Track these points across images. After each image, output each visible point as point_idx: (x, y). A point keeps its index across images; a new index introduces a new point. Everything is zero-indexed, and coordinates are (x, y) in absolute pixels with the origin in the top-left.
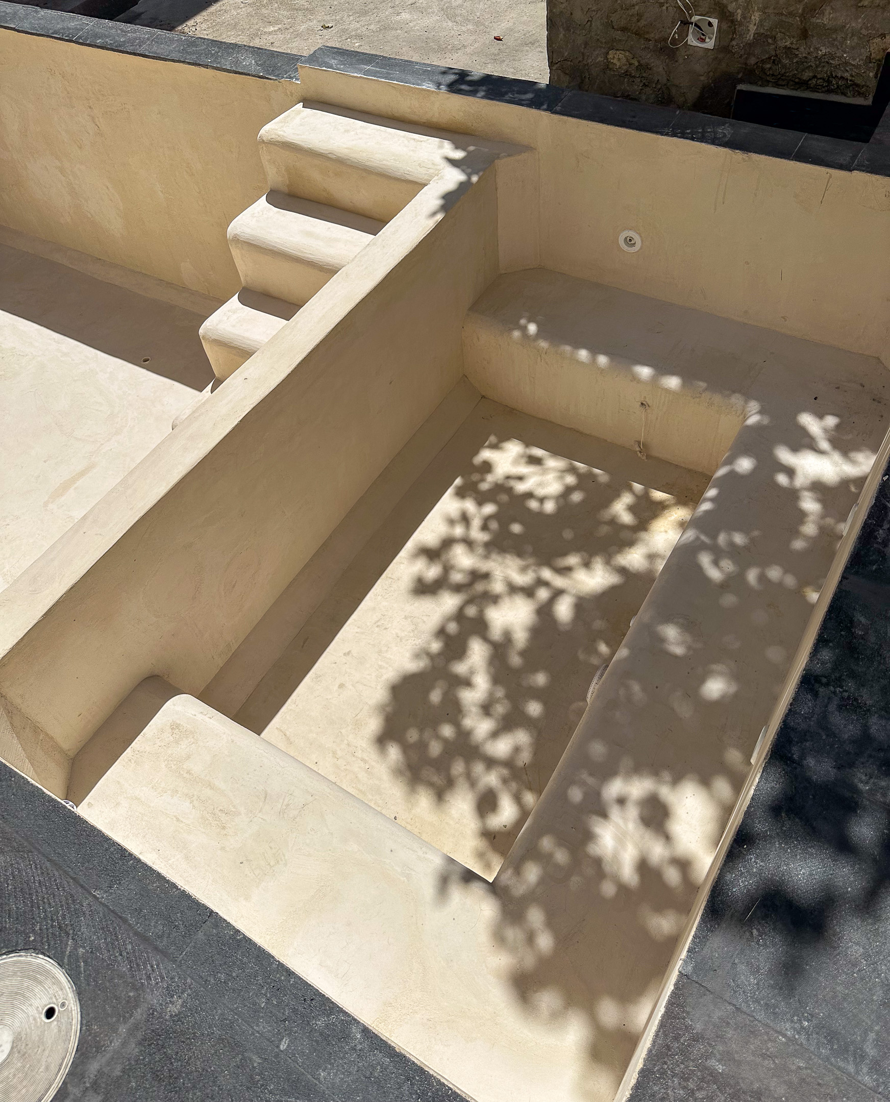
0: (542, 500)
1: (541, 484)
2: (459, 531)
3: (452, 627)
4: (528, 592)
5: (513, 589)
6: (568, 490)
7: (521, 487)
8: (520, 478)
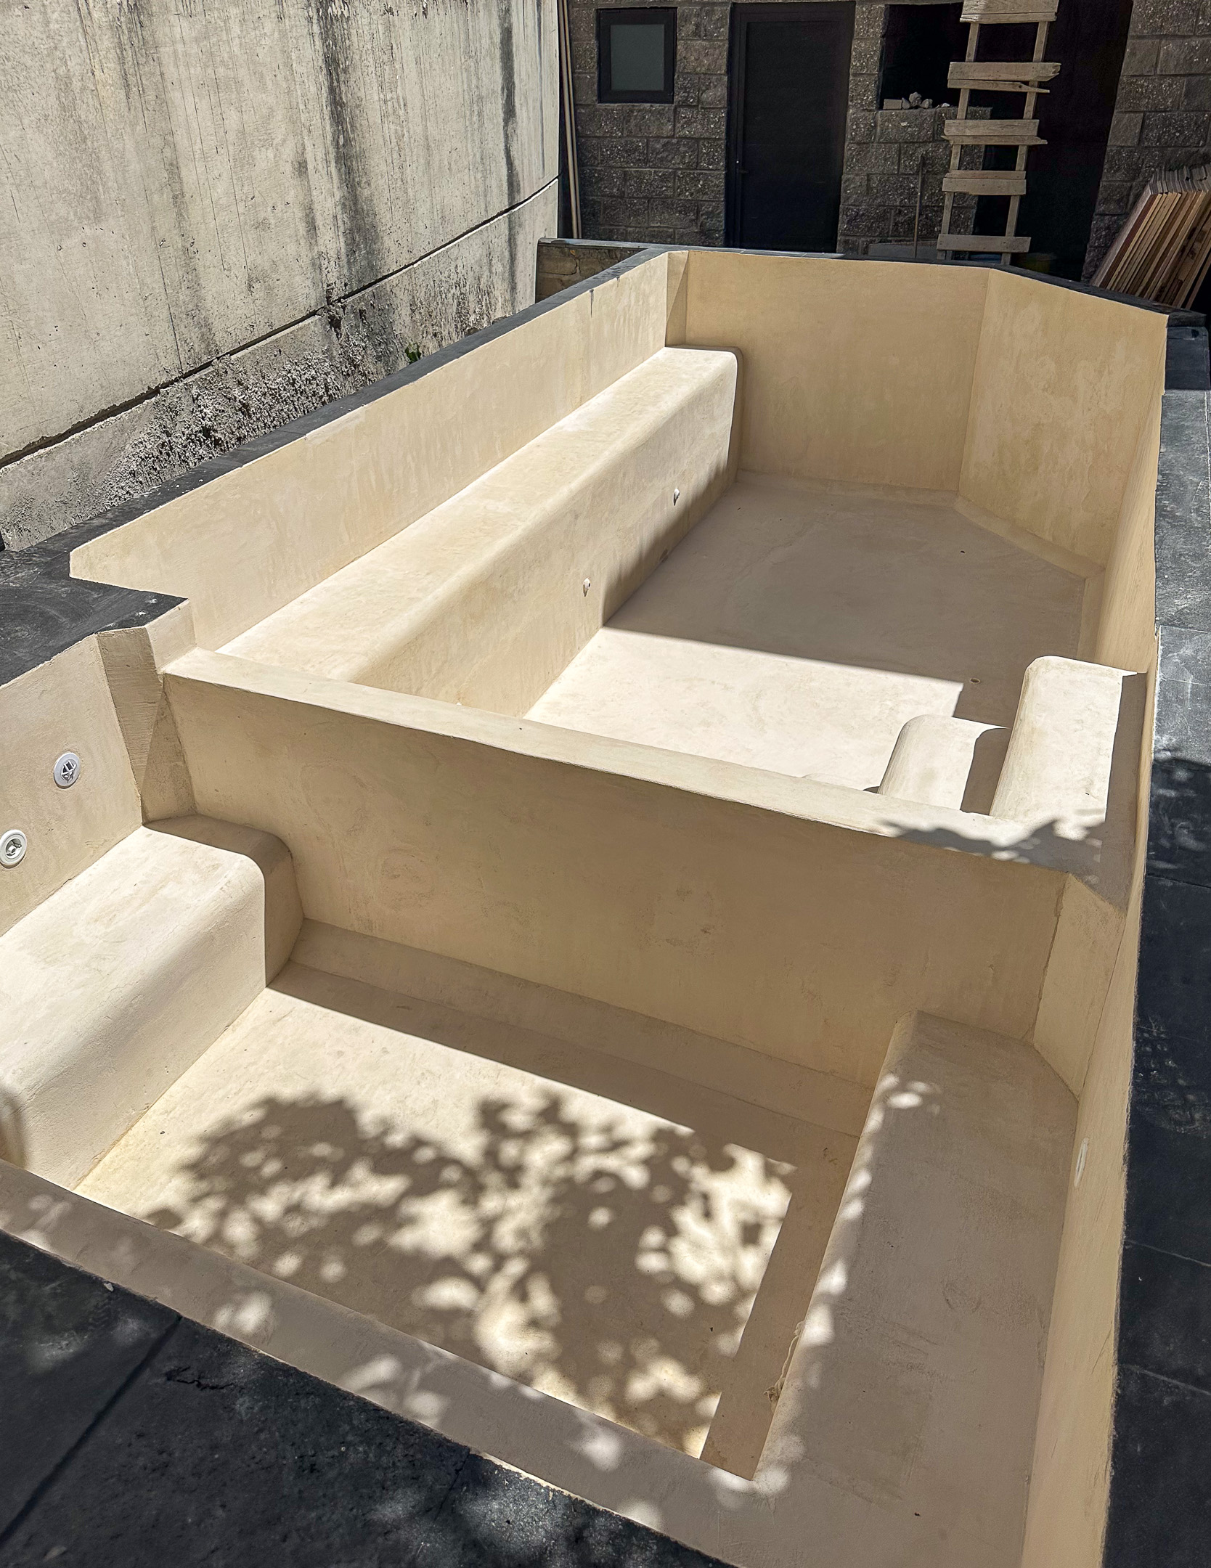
0: (664, 1250)
1: (697, 1246)
2: (592, 1140)
3: (426, 1154)
4: (483, 1244)
5: (488, 1224)
6: (692, 1290)
7: (687, 1218)
8: (708, 1214)
